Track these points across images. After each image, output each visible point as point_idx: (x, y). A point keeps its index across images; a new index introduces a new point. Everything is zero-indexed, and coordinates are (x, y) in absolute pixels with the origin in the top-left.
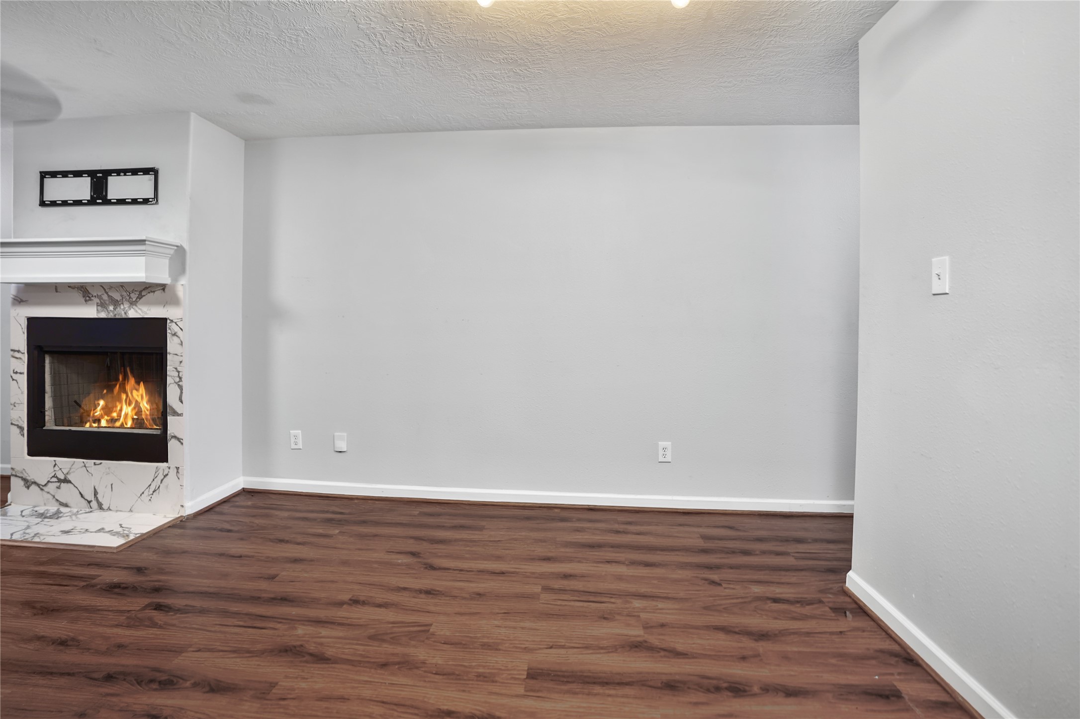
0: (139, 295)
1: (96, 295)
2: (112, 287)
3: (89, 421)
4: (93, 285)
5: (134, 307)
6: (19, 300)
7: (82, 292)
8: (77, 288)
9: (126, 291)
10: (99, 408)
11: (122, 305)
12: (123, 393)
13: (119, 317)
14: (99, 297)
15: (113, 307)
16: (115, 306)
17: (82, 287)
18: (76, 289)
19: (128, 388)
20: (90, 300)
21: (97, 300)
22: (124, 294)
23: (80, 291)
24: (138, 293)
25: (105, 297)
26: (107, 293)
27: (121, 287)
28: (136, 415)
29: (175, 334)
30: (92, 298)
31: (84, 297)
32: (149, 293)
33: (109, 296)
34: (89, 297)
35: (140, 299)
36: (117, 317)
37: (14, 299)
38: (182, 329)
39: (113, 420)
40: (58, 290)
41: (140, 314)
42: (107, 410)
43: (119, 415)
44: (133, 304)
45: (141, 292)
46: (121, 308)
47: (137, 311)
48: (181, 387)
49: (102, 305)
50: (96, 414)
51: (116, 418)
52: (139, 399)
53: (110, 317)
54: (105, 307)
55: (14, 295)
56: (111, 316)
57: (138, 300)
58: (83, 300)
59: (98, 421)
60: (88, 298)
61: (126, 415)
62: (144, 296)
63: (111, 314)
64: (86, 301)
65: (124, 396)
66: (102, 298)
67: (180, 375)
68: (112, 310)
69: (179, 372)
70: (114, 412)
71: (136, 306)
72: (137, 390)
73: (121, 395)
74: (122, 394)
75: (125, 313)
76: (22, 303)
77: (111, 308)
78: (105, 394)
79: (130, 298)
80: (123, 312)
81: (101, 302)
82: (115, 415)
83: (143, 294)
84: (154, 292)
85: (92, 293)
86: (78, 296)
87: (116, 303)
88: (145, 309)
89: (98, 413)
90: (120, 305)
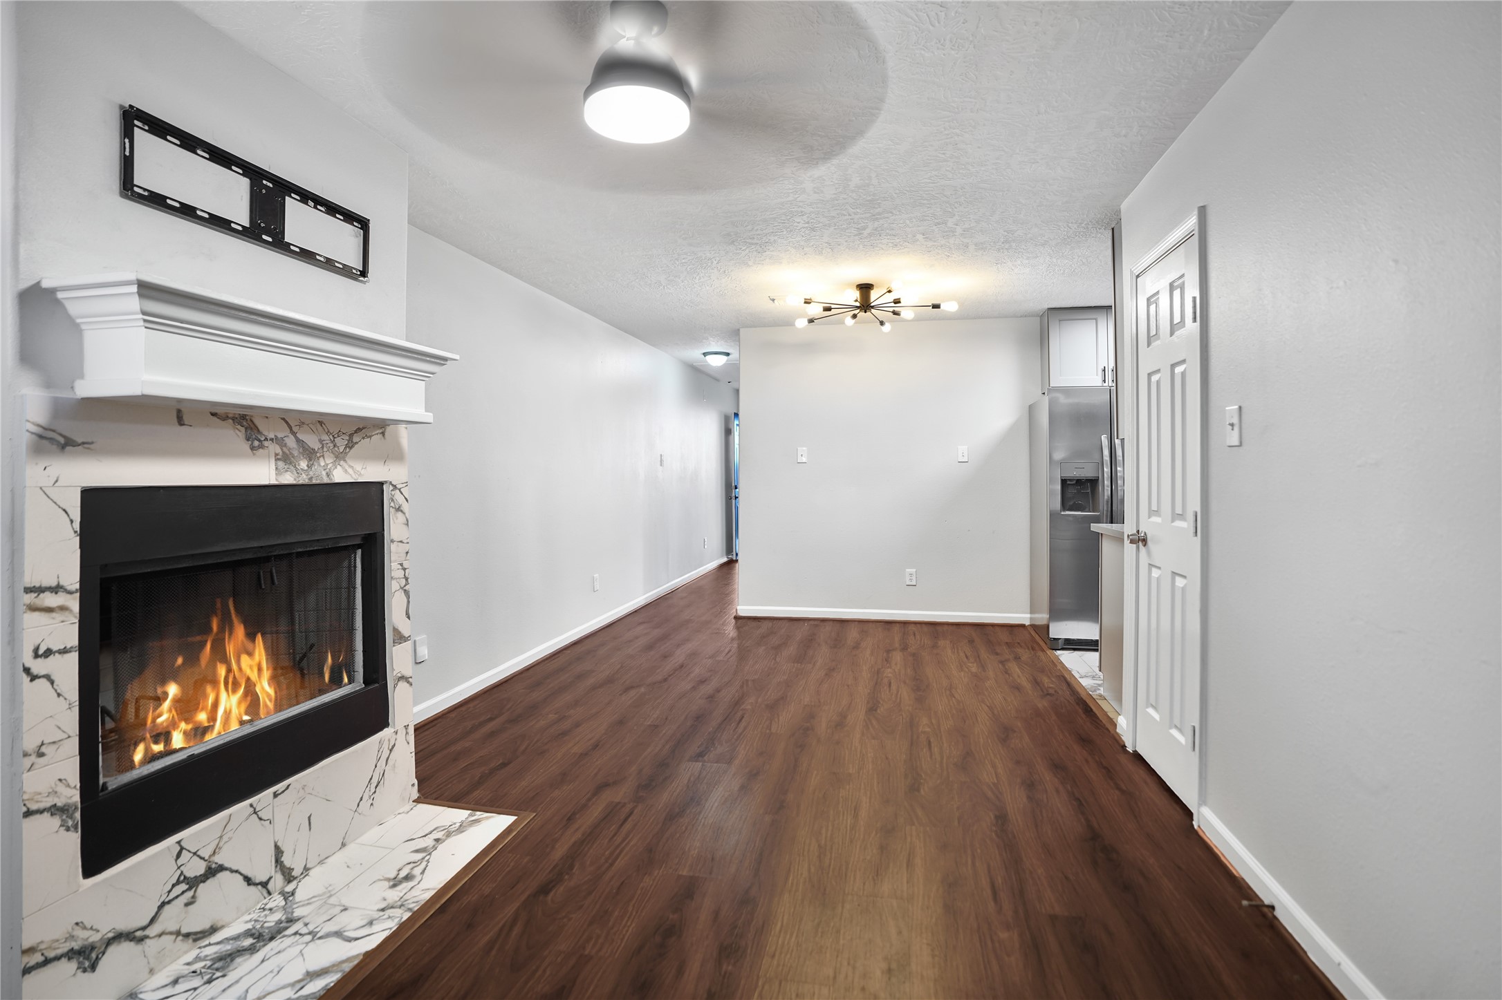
0: (348, 441)
1: (273, 437)
2: (303, 423)
3: (143, 739)
4: (268, 413)
5: (342, 463)
6: (62, 440)
7: (243, 429)
8: (233, 420)
9: (328, 433)
10: (166, 705)
11: (321, 459)
12: (220, 662)
13: (318, 482)
14: (279, 441)
15: (306, 463)
16: (310, 460)
17: (243, 417)
18: (231, 421)
19: (230, 649)
20: (261, 447)
21: (274, 448)
22: (325, 437)
23: (239, 427)
24: (348, 438)
25: (291, 442)
26: (294, 434)
27: (318, 425)
28: (246, 713)
29: (399, 509)
30: (266, 443)
31: (248, 440)
32: (363, 438)
33: (298, 440)
34: (260, 441)
35: (351, 448)
36: (314, 482)
37: (41, 437)
38: (407, 501)
39: (200, 732)
40: (186, 419)
41: (352, 477)
42: (185, 707)
43: (213, 718)
44: (340, 457)
45: (351, 436)
46: (319, 465)
47: (346, 471)
48: (407, 593)
49: (286, 459)
50: (160, 720)
51: (206, 724)
52: (254, 676)
53: (301, 482)
54: (291, 463)
55: (39, 425)
56: (303, 479)
57: (348, 450)
58: (246, 446)
59: (163, 735)
60: (256, 443)
61: (228, 714)
62: (357, 443)
63: (304, 476)
64: (253, 448)
65: (222, 671)
66: (285, 445)
67: (407, 575)
68: (306, 468)
69: (405, 569)
70: (202, 710)
71: (345, 460)
72: (250, 654)
73: (215, 668)
74: (218, 663)
75: (328, 475)
76: (68, 448)
77: (303, 464)
78: (179, 667)
79: (335, 446)
80: (324, 473)
81: (283, 452)
82: (202, 717)
83: (355, 441)
84: (370, 437)
85: (266, 433)
86: (235, 437)
87: (311, 455)
88: (358, 466)
89: (164, 715)
90: (318, 458)
